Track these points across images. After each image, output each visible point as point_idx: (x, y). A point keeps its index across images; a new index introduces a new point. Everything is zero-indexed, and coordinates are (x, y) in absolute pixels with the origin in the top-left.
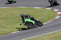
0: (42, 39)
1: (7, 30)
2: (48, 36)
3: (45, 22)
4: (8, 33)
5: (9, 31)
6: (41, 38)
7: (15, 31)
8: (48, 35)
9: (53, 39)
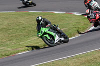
0: (66, 64)
1: (8, 49)
2: (76, 59)
3: (72, 36)
4: (11, 54)
5: (12, 52)
6: (65, 62)
7: (21, 51)
8: (77, 57)
9: (84, 63)
